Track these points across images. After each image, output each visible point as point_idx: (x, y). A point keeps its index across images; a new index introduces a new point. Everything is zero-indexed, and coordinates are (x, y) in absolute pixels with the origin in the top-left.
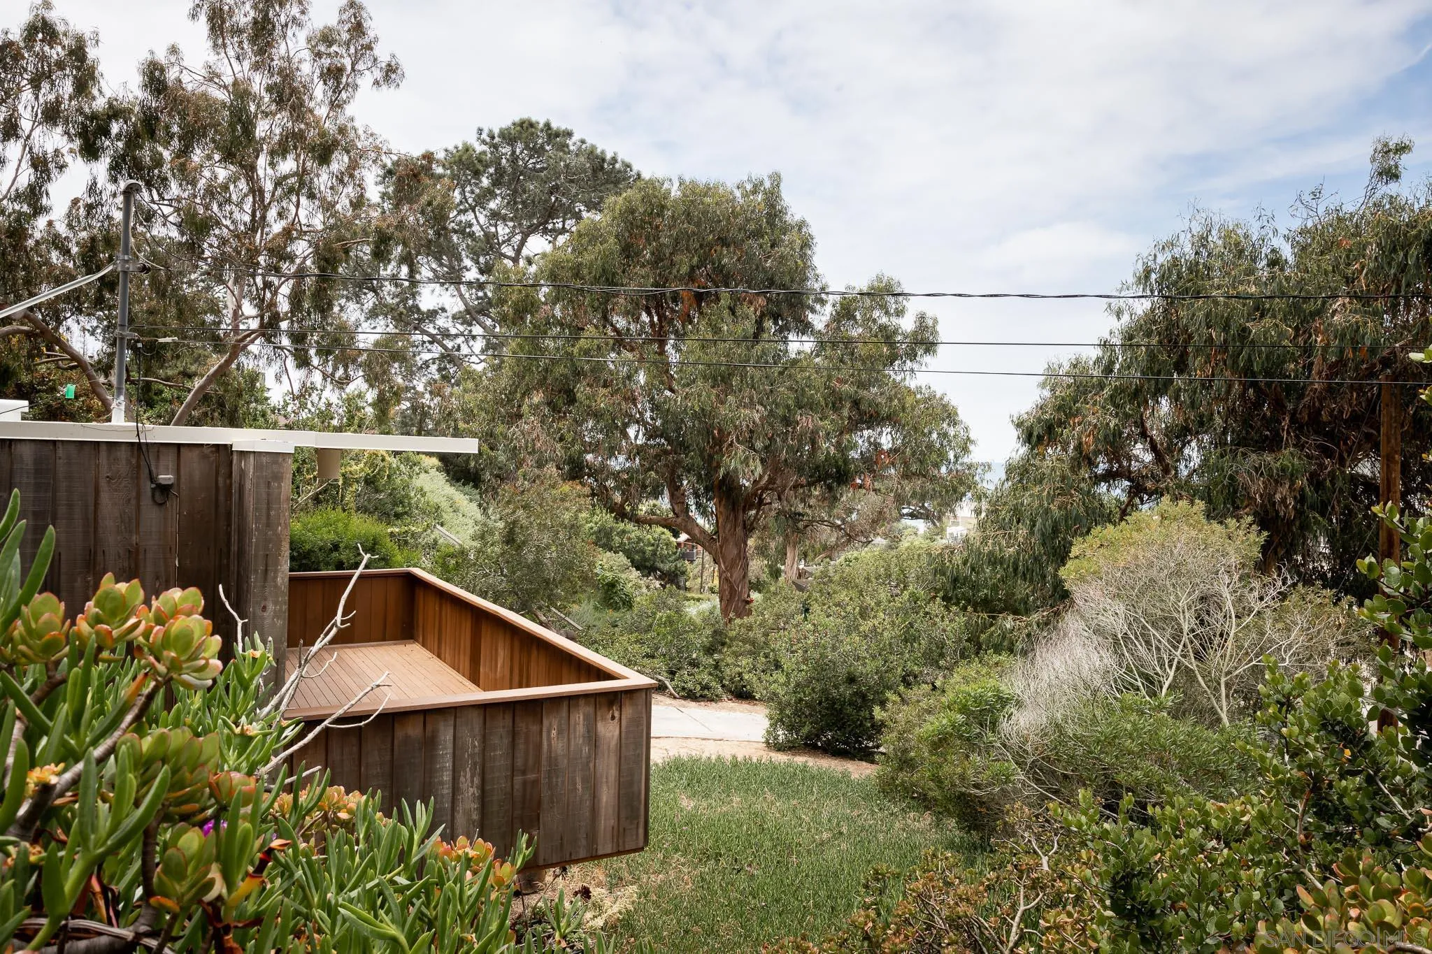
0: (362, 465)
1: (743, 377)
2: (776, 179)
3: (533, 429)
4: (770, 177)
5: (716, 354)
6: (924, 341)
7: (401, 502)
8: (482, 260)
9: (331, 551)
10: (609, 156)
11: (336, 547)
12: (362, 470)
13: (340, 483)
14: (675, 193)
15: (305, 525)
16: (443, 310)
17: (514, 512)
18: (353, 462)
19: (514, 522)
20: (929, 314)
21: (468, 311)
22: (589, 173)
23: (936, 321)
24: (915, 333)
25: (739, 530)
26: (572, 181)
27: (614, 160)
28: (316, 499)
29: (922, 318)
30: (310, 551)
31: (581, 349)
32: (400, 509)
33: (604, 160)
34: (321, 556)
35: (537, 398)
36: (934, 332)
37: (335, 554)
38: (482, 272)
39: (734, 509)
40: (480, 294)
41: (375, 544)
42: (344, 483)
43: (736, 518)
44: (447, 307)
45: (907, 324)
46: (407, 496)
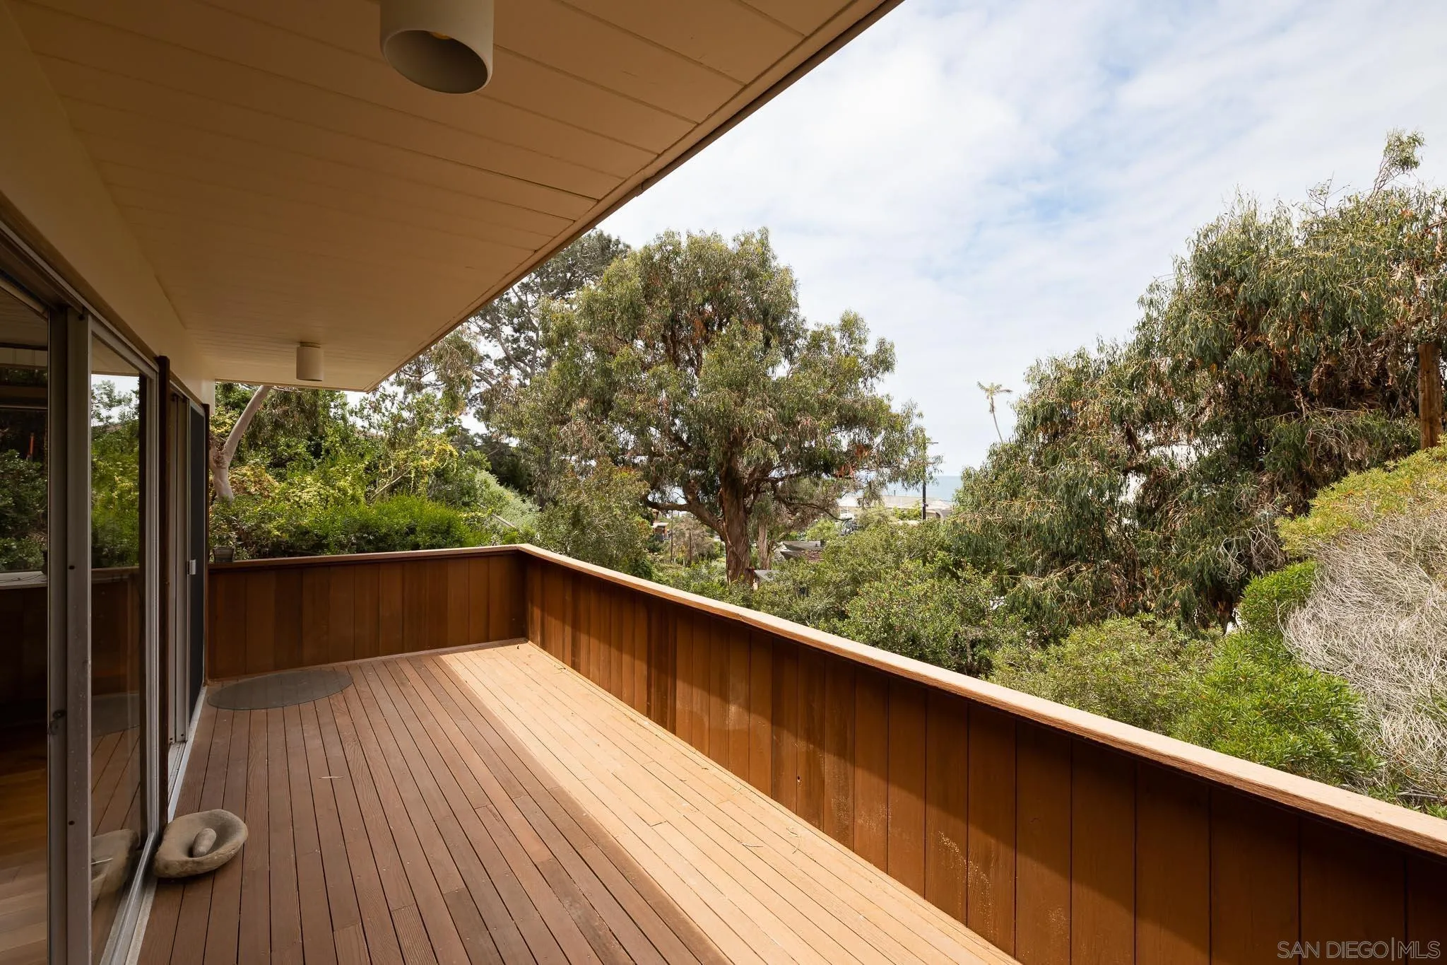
0: (432, 460)
1: (756, 383)
2: (765, 233)
3: (580, 430)
4: (759, 231)
5: (732, 366)
6: (883, 362)
7: (468, 493)
8: (516, 321)
9: (407, 534)
10: (614, 238)
11: (412, 530)
12: (432, 464)
13: (413, 475)
14: (684, 243)
15: (380, 510)
16: (488, 356)
17: (578, 497)
18: (424, 457)
19: (579, 506)
20: (888, 340)
21: (507, 358)
22: (599, 252)
23: (892, 346)
24: (876, 356)
25: (741, 513)
26: (584, 257)
27: (618, 242)
28: (392, 489)
29: (882, 343)
30: (386, 535)
31: (618, 364)
32: (466, 499)
33: (610, 241)
34: (397, 539)
35: (582, 404)
36: (892, 355)
37: (412, 537)
38: (516, 331)
39: (737, 498)
40: (515, 346)
41: (449, 527)
42: (416, 476)
43: (738, 502)
44: (490, 355)
45: (870, 349)
46: (473, 487)
